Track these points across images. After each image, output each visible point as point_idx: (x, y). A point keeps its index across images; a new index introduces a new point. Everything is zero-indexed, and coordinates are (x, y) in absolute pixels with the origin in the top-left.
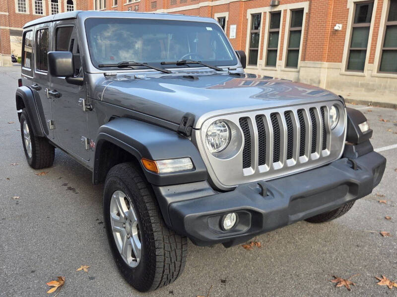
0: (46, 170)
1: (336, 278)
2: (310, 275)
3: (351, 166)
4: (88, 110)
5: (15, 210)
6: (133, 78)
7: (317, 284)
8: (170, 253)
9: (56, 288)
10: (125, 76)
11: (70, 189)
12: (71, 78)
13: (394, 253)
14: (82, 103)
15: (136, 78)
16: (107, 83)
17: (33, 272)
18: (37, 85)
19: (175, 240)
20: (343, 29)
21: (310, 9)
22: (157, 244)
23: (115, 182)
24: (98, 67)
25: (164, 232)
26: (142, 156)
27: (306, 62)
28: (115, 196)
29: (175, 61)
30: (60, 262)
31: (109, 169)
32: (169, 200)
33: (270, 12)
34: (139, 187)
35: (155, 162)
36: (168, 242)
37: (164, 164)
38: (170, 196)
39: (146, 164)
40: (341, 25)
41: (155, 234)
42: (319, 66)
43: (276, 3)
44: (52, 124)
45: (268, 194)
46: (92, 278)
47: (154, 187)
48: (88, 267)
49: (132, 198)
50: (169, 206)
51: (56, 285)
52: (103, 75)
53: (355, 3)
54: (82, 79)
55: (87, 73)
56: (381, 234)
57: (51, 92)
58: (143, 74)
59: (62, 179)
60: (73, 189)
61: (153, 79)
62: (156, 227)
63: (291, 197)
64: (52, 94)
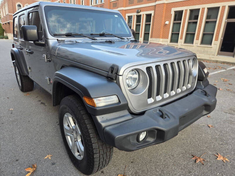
0: (30, 93)
1: (194, 157)
2: (179, 155)
3: (205, 94)
4: (48, 61)
5: (10, 117)
6: (75, 42)
7: (184, 161)
8: (103, 155)
9: (31, 173)
10: (70, 41)
11: (42, 103)
12: (37, 42)
13: (219, 138)
14: (44, 57)
15: (76, 42)
16: (59, 45)
17: (17, 160)
18: (21, 47)
19: (106, 146)
20: (169, 23)
21: (154, 14)
22: (95, 151)
23: (66, 108)
24: (53, 36)
25: (99, 143)
26: (83, 95)
27: (153, 38)
28: (66, 116)
29: (99, 33)
30: (34, 152)
31: (62, 98)
32: (103, 125)
33: (136, 15)
34: (82, 113)
35: (93, 99)
36: (102, 149)
37: (99, 100)
38: (104, 122)
39: (86, 100)
40: (168, 22)
41: (93, 145)
42: (158, 41)
43: (139, 11)
44: (30, 69)
45: (166, 116)
46: (53, 164)
47: (93, 116)
48: (51, 155)
49: (77, 120)
50: (103, 130)
51: (31, 170)
52: (56, 40)
53: (175, 11)
54: (44, 43)
55: (46, 39)
56: (208, 126)
57: (27, 51)
58: (81, 40)
59: (38, 97)
60: (44, 103)
61: (87, 43)
62: (94, 140)
63: (179, 117)
64: (28, 52)
